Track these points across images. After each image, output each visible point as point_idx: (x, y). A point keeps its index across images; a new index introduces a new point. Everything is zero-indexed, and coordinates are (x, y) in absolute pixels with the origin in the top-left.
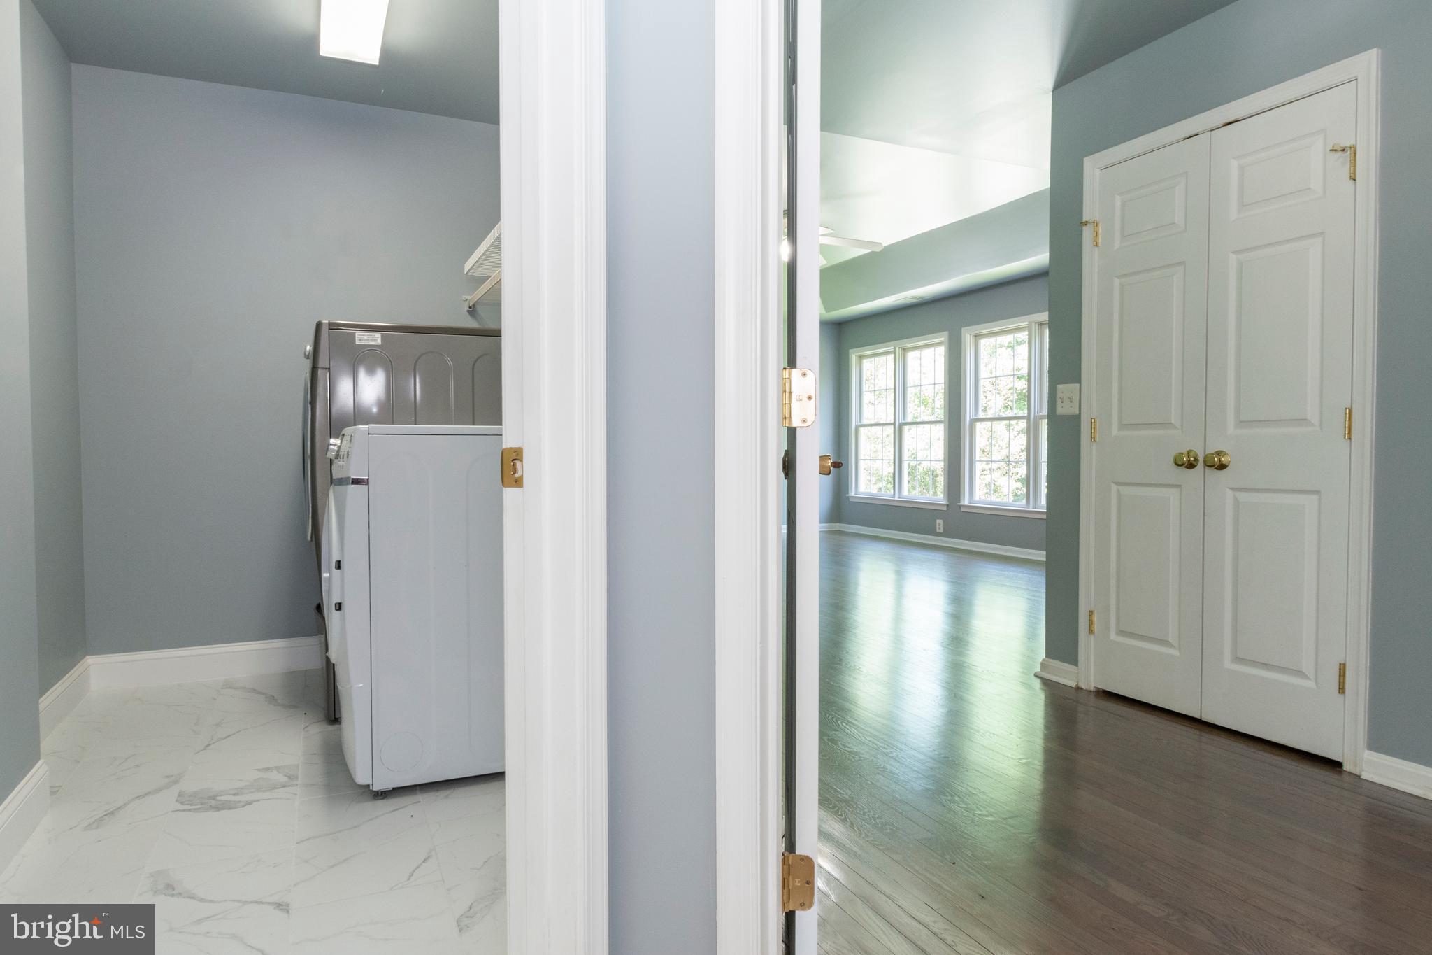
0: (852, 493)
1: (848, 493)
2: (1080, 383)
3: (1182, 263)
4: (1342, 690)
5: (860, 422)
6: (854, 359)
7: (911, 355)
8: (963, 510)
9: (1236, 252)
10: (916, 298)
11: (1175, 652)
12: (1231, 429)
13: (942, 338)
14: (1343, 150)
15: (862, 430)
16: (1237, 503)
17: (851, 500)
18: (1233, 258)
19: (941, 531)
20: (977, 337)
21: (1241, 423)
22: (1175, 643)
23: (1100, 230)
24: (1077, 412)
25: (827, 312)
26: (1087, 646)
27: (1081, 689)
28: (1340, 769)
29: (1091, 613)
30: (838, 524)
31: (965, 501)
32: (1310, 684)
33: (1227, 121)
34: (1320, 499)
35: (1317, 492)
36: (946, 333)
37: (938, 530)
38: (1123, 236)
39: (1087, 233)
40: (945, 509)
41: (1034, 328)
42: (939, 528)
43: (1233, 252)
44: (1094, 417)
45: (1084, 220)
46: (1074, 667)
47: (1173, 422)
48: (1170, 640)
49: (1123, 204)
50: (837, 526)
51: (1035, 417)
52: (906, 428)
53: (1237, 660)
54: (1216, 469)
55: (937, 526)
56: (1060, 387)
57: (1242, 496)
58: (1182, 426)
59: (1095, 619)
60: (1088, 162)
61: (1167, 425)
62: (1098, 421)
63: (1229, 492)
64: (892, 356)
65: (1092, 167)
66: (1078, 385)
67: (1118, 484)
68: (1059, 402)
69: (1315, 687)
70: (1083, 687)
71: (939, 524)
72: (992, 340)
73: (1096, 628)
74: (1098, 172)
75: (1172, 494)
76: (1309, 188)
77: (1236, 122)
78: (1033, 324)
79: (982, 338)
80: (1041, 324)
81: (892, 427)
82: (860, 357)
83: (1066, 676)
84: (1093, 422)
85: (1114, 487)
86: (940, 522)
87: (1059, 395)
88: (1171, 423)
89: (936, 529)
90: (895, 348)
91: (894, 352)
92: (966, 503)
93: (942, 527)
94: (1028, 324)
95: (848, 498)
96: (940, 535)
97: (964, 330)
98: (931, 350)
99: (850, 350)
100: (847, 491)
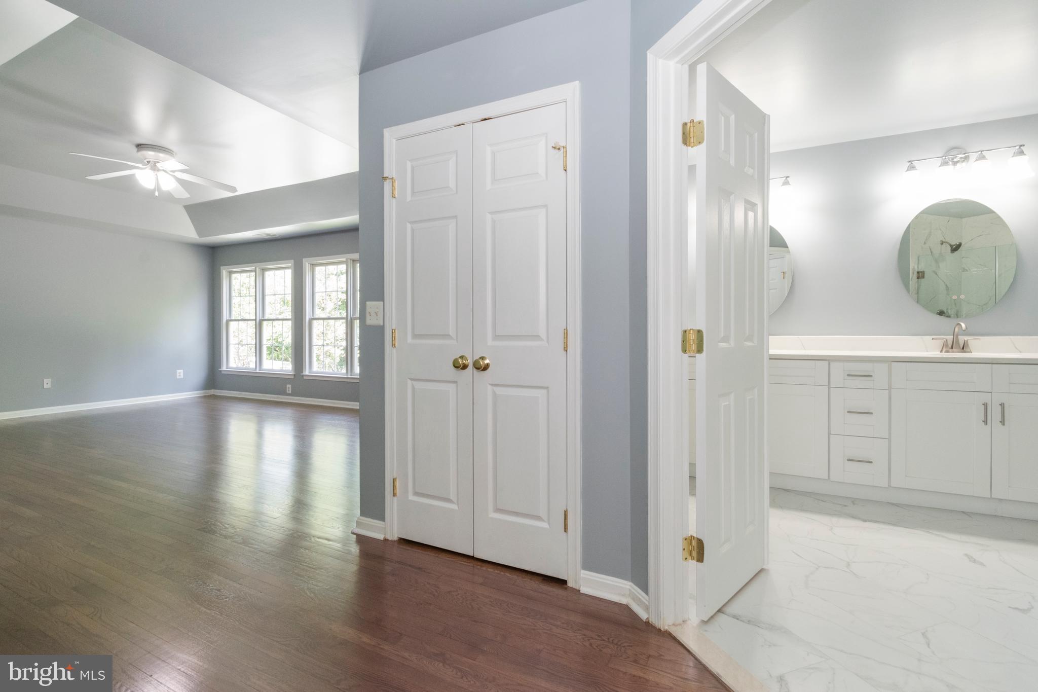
0: (224, 368)
1: (220, 368)
2: (383, 301)
3: (456, 217)
4: (566, 529)
5: (230, 317)
6: (224, 272)
7: (267, 273)
8: (305, 378)
9: (491, 213)
10: (269, 235)
11: (454, 507)
12: (490, 342)
13: (290, 264)
14: (559, 149)
15: (232, 323)
16: (495, 395)
17: (223, 373)
18: (489, 216)
19: (290, 392)
20: (314, 265)
21: (496, 337)
22: (455, 500)
23: (396, 185)
24: (382, 324)
25: (200, 237)
26: (392, 506)
27: (388, 540)
28: (565, 586)
29: (394, 480)
30: (213, 390)
32: (545, 525)
33: (484, 118)
34: (548, 392)
35: (546, 388)
36: (292, 261)
37: (288, 392)
38: (413, 193)
39: (387, 185)
40: (293, 377)
41: (350, 262)
42: (289, 390)
43: (489, 213)
44: (394, 328)
45: (385, 176)
46: (383, 523)
47: (450, 334)
48: (451, 498)
49: (413, 168)
50: (212, 392)
51: (351, 318)
52: (265, 323)
53: (498, 510)
54: (482, 370)
55: (287, 390)
56: (368, 303)
57: (500, 391)
58: (457, 337)
59: (398, 484)
60: (387, 133)
61: (447, 336)
62: (397, 331)
63: (490, 387)
64: (254, 273)
65: (390, 136)
66: (382, 303)
67: (412, 379)
68: (368, 315)
69: (548, 527)
70: (390, 539)
71: (289, 388)
72: (323, 268)
73: (398, 491)
74: (394, 141)
75: (451, 388)
76: (537, 173)
77: (489, 119)
78: (349, 260)
79: (317, 266)
80: (354, 261)
81: (254, 322)
82: (230, 272)
83: (376, 531)
84: (393, 331)
85: (409, 382)
86: (289, 386)
87: (368, 310)
88: (449, 335)
89: (286, 391)
90: (256, 268)
91: (255, 271)
92: (307, 373)
93: (290, 389)
94: (347, 260)
95: (221, 371)
96: (289, 395)
97: (304, 260)
98: (282, 272)
99: (221, 267)
100: (220, 366)
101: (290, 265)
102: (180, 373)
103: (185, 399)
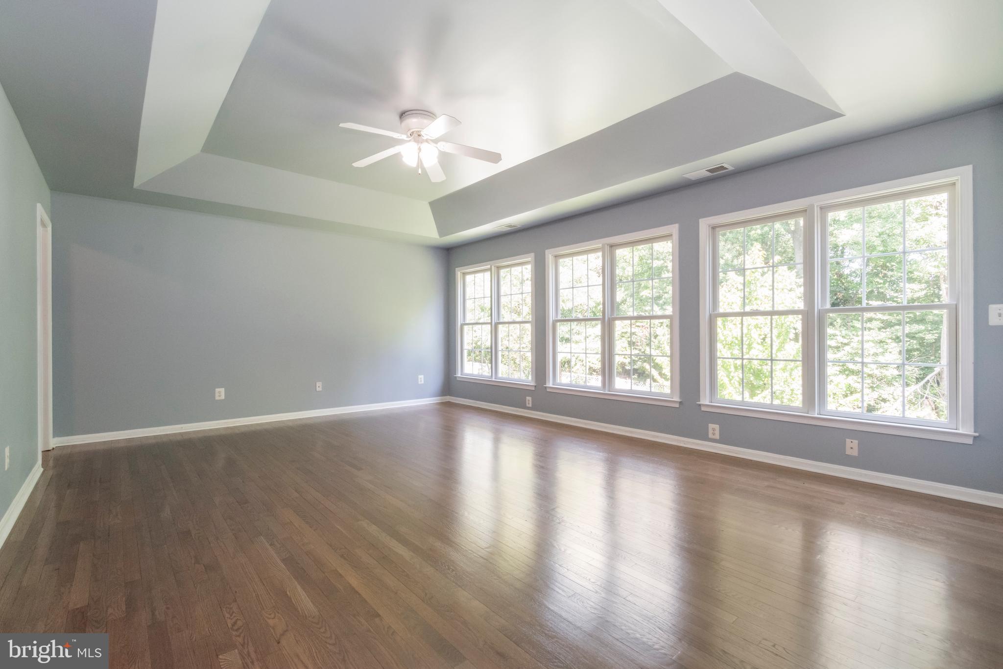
0: (459, 375)
1: (455, 375)
5: (464, 321)
6: (459, 275)
7: (503, 272)
8: (548, 390)
10: (510, 226)
15: (466, 328)
17: (458, 379)
20: (558, 257)
25: (440, 237)
31: (550, 384)
36: (533, 255)
37: (527, 405)
40: (533, 389)
41: (607, 248)
42: (529, 404)
50: (448, 398)
51: (609, 319)
52: (500, 326)
55: (527, 402)
64: (489, 272)
71: (529, 401)
72: (570, 259)
78: (606, 246)
79: (561, 258)
80: (614, 246)
81: (489, 326)
82: (464, 273)
86: (529, 398)
89: (526, 404)
90: (491, 267)
91: (490, 270)
92: (551, 385)
93: (531, 403)
94: (603, 245)
95: (456, 377)
96: (528, 408)
97: (547, 252)
98: (519, 268)
99: (456, 269)
100: (455, 372)
101: (529, 259)
102: (421, 379)
103: (426, 405)
